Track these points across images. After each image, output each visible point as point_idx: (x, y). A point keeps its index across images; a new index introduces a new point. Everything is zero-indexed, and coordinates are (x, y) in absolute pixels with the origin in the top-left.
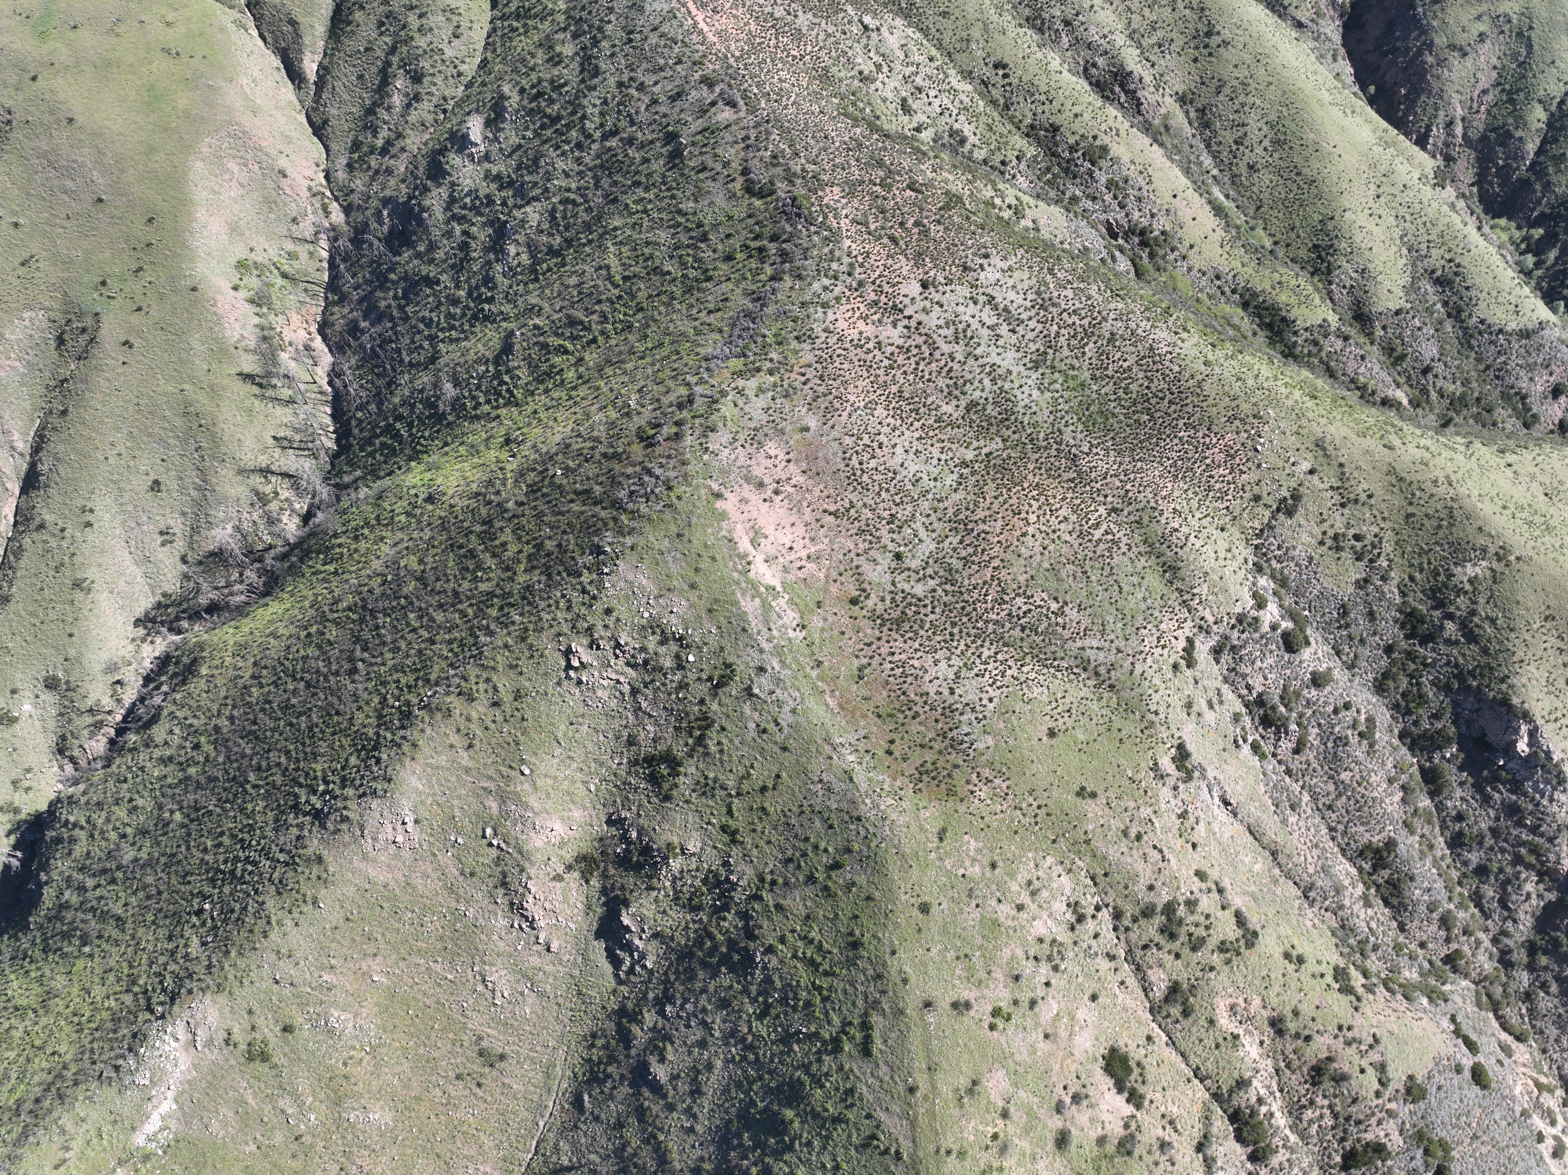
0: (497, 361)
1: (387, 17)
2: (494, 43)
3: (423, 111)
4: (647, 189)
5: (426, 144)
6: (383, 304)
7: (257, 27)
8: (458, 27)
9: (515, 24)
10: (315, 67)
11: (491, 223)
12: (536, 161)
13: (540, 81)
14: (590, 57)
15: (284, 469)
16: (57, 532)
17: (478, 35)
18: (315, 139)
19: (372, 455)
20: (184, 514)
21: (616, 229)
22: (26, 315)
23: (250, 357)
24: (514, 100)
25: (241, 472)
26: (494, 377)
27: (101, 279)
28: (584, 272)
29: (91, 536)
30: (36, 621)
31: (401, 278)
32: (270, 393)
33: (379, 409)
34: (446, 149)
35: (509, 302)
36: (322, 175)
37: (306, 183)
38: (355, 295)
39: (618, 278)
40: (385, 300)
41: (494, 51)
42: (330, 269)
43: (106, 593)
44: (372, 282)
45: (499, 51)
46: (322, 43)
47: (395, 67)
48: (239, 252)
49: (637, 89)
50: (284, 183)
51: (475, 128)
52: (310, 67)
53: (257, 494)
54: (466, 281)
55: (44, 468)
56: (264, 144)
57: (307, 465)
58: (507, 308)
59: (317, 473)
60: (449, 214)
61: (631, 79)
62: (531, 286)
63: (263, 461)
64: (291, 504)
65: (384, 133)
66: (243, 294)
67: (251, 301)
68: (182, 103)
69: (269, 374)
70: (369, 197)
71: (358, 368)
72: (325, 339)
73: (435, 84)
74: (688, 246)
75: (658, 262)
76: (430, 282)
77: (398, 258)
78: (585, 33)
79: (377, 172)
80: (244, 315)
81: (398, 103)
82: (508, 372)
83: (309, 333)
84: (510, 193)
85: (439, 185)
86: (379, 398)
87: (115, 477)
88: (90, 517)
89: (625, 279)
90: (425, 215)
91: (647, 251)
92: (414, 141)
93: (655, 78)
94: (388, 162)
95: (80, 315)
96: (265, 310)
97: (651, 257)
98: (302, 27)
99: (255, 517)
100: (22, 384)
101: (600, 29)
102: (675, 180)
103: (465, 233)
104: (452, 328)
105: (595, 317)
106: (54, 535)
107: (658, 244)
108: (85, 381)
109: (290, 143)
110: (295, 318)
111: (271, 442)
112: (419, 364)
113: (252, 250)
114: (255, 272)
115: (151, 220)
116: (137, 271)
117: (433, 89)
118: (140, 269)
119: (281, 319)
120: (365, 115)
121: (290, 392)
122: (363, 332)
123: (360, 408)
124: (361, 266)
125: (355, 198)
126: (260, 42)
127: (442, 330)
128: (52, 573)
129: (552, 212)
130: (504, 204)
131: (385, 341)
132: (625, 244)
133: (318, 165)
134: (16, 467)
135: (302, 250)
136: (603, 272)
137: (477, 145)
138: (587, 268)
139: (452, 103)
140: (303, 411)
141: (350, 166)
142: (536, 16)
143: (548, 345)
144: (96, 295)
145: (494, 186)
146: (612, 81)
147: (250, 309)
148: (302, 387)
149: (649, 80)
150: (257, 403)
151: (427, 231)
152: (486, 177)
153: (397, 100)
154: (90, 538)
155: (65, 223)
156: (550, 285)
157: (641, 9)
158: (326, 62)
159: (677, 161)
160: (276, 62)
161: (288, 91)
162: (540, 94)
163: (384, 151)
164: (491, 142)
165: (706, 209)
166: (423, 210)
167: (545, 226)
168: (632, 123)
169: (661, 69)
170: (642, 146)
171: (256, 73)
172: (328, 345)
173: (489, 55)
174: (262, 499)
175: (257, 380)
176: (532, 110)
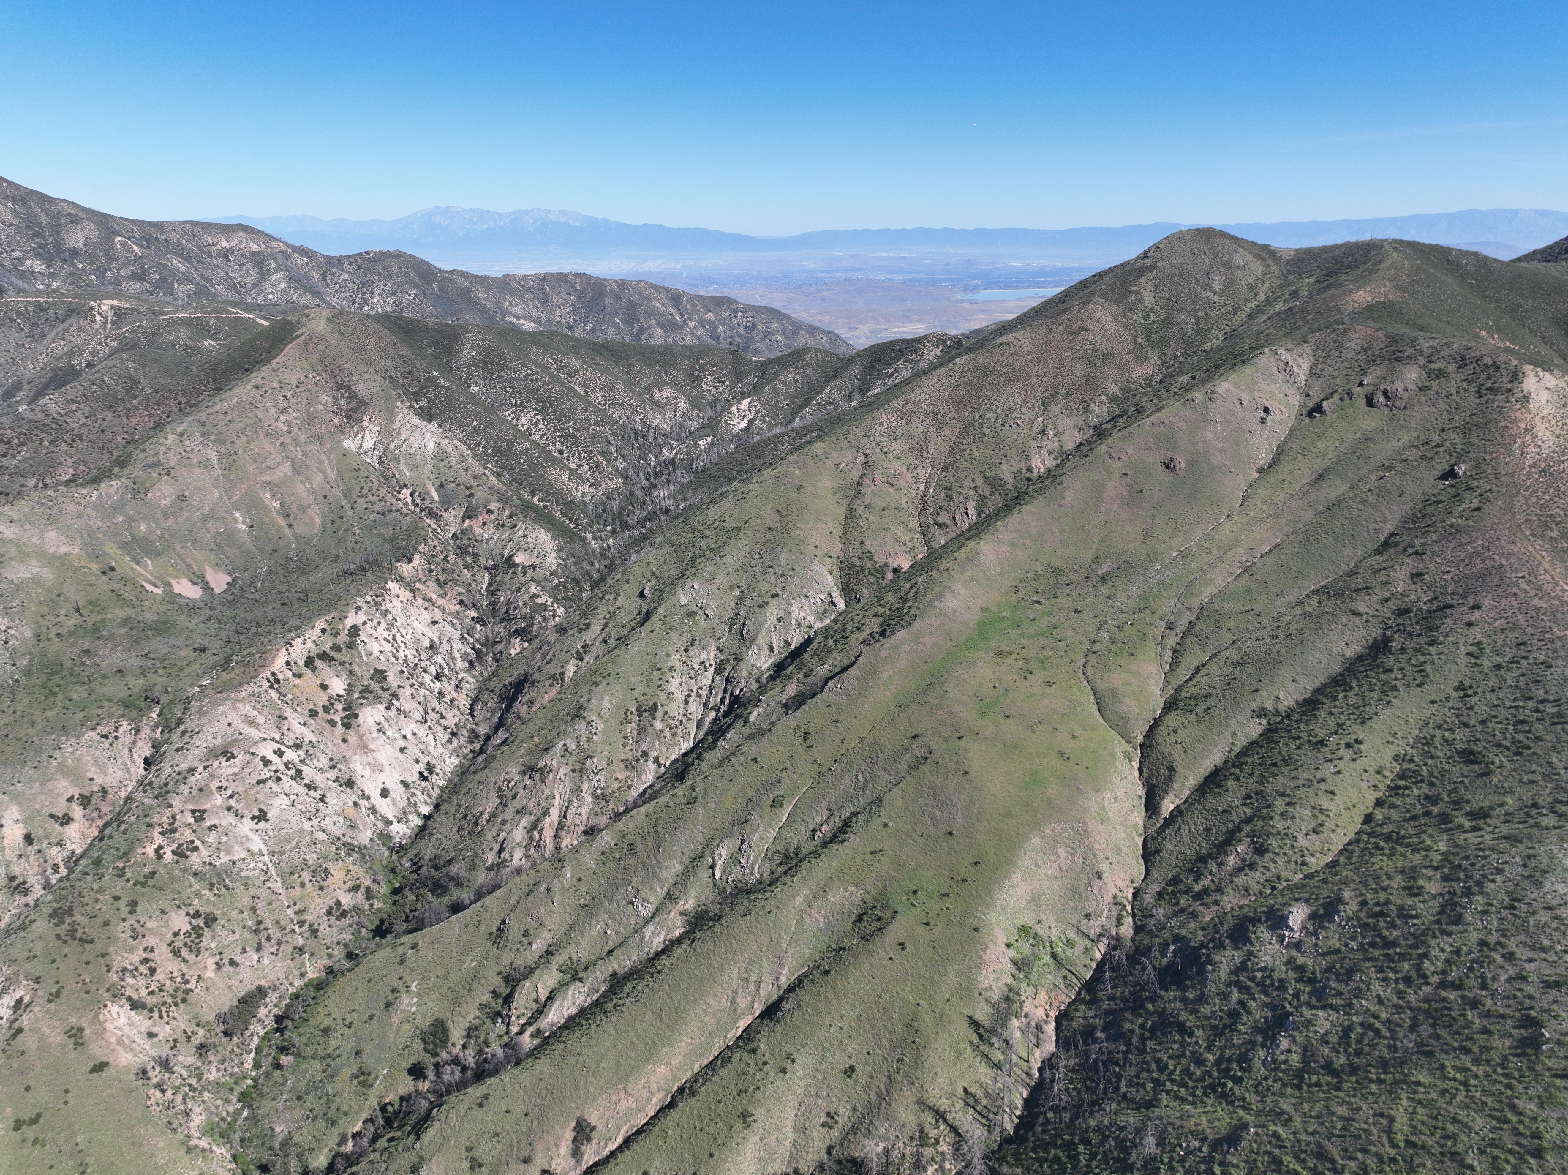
0: (1215, 1145)
1: (1257, 794)
2: (1353, 851)
3: (1253, 879)
4: (1476, 1061)
5: (1241, 907)
6: (1127, 1026)
7: (1140, 762)
8: (1322, 825)
9: (1382, 844)
10: (1172, 807)
11: (1274, 1008)
12: (1350, 973)
13: (1387, 902)
14: (1456, 904)
15: (957, 1123)
16: (760, 1062)
17: (1339, 840)
18: (1142, 861)
19: (1041, 1161)
20: (855, 1109)
21: (1418, 1084)
22: (851, 888)
23: (986, 1008)
24: (1351, 907)
25: (921, 1103)
26: (1204, 1160)
27: (915, 888)
28: (1359, 1109)
29: (780, 1083)
30: (698, 1125)
31: (1156, 1012)
32: (984, 1047)
33: (1072, 1120)
34: (1259, 920)
35: (1257, 1092)
36: (1131, 891)
37: (1114, 891)
38: (1106, 1005)
39: (1399, 1137)
40: (1132, 1024)
41: (1350, 858)
42: (1095, 970)
43: (757, 1138)
44: (1128, 1001)
45: (1354, 860)
46: (1188, 792)
47: (1243, 834)
48: (1028, 919)
49: (1503, 956)
50: (1096, 883)
51: (1297, 916)
52: (1168, 806)
53: (922, 1131)
54: (1220, 1048)
55: (785, 1006)
56: (1097, 846)
57: (978, 1132)
58: (1251, 1098)
59: (983, 1146)
60: (1233, 978)
61: (1499, 943)
62: (1289, 1091)
63: (944, 1104)
64: (943, 1161)
65: (1206, 882)
66: (1011, 953)
67: (1015, 963)
68: (1050, 792)
69: (993, 1031)
70: (1164, 928)
71: (1073, 1071)
72: (1058, 1028)
73: (1275, 862)
74: (1510, 1151)
75: (1460, 1148)
76: (1182, 1029)
77: (1163, 993)
78: (1459, 879)
79: (1182, 910)
80: (1003, 972)
81: (1231, 863)
82: (1222, 1164)
83: (1047, 1016)
84: (1307, 989)
85: (1236, 948)
86: (1077, 1110)
87: (827, 1045)
88: (789, 1066)
89: (1409, 1143)
90: (1210, 968)
91: (1450, 1128)
92: (1230, 900)
93: (1531, 954)
94: (1197, 906)
95: (884, 907)
96: (1022, 976)
97: (1454, 1137)
98: (1177, 775)
99: (907, 1152)
100: (815, 936)
101: (1479, 883)
102: (1519, 1070)
103: (1241, 1002)
104: (1184, 1085)
105: (1352, 1164)
106: (756, 1063)
107: (1470, 1129)
108: (855, 957)
109: (1119, 854)
110: (1043, 995)
111: (960, 1091)
112: (1132, 1101)
113: (1039, 922)
114: (1031, 941)
115: (976, 863)
116: (943, 895)
117: (1272, 866)
118: (947, 895)
119: (1030, 989)
120: (1196, 861)
121: (1002, 1058)
122: (1095, 1040)
123: (1055, 1109)
124: (1125, 983)
125: (1151, 923)
126: (1136, 773)
127: (1173, 1081)
128: (735, 1093)
129: (1347, 1031)
130: (1296, 995)
131: (1110, 1061)
132: (1425, 1107)
133: (1132, 882)
134: (769, 994)
135: (1081, 943)
136: (1384, 1122)
137: (1292, 930)
138: (1365, 1107)
139: (1285, 884)
140: (1003, 1080)
141: (1160, 895)
142: (1408, 845)
143: (1281, 1162)
144: (904, 898)
145: (1292, 974)
146: (1474, 936)
147: (1009, 968)
148: (1015, 1059)
149: (1522, 954)
150: (969, 1050)
151: (1204, 983)
152: (1288, 963)
153: (1232, 860)
154: (778, 1083)
155: (918, 839)
156: (1313, 1101)
157: (1539, 884)
158: (1183, 807)
159: (1529, 1051)
160: (1141, 791)
161: (1138, 817)
162: (1381, 914)
163: (1198, 896)
164: (1309, 934)
165: (1552, 1122)
166: (1210, 962)
167: (1333, 1039)
168: (1484, 986)
169: (1543, 949)
170: (1488, 1014)
171: (1120, 793)
172: (1057, 1035)
173: (1342, 859)
174: (922, 1138)
175: (981, 1030)
176: (1368, 924)
